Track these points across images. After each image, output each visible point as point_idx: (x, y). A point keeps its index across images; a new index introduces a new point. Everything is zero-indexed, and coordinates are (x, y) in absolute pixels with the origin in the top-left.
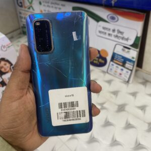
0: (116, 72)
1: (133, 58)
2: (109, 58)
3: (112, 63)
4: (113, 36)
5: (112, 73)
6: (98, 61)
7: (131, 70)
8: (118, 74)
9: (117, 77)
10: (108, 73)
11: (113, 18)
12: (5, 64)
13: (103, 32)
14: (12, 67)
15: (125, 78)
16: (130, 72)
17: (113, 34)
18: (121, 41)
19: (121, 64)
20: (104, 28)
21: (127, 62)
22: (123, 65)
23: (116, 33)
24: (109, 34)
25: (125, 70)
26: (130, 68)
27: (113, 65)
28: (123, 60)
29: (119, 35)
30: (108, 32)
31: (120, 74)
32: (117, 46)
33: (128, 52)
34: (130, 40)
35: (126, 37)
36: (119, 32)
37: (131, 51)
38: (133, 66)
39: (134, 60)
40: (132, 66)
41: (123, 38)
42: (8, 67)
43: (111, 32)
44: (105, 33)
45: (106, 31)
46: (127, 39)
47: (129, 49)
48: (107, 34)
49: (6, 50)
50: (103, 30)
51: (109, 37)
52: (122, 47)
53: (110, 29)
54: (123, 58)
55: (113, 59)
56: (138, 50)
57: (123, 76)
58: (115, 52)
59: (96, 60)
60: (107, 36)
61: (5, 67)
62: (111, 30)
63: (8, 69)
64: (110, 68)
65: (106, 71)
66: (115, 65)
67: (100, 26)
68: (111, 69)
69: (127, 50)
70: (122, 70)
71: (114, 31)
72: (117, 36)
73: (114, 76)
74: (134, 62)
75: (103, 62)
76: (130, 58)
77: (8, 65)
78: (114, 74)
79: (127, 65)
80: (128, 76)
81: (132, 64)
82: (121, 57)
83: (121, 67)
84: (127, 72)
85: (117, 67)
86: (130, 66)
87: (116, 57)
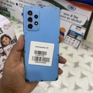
0: (70, 42)
1: (83, 34)
2: (66, 33)
4: (70, 19)
5: (67, 43)
7: (80, 41)
8: (71, 43)
9: (70, 45)
10: (64, 42)
11: (72, 8)
12: (6, 39)
13: (64, 16)
14: (10, 41)
15: (76, 45)
16: (79, 42)
17: (71, 18)
18: (76, 23)
19: (74, 37)
21: (78, 36)
22: (76, 38)
23: (73, 18)
24: (68, 18)
25: (76, 41)
26: (80, 40)
27: (68, 37)
28: (75, 35)
29: (75, 19)
30: (67, 16)
31: (73, 43)
32: (73, 26)
33: (80, 30)
34: (82, 22)
35: (80, 21)
36: (75, 17)
40: (81, 39)
41: (77, 21)
42: (8, 41)
43: (69, 17)
44: (65, 17)
45: (66, 16)
46: (80, 22)
47: (81, 28)
48: (66, 18)
49: (8, 28)
51: (68, 20)
52: (76, 27)
53: (69, 15)
54: (76, 33)
55: (68, 34)
57: (74, 44)
58: (71, 29)
61: (6, 41)
63: (8, 43)
67: (62, 12)
68: (67, 40)
69: (79, 29)
70: (74, 41)
71: (71, 16)
72: (73, 20)
76: (81, 34)
77: (8, 39)
78: (68, 43)
79: (78, 38)
80: (78, 45)
81: (82, 37)
82: (74, 33)
83: (73, 39)
84: (78, 42)
85: (71, 39)
86: (80, 38)
87: (71, 33)
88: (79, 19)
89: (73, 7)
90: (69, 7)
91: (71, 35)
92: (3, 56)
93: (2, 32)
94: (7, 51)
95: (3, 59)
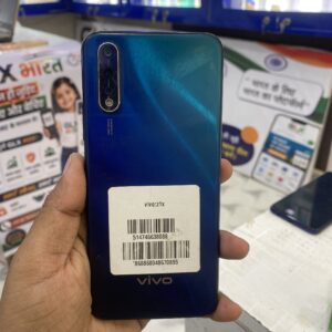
0: (271, 174)
1: (311, 143)
2: (258, 146)
3: (264, 155)
4: (272, 98)
5: (262, 179)
6: (235, 152)
7: (305, 170)
8: (275, 179)
9: (273, 188)
10: (252, 178)
11: (276, 63)
12: (68, 92)
13: (252, 92)
15: (290, 187)
16: (301, 173)
17: (274, 94)
18: (288, 107)
19: (284, 157)
20: (256, 83)
21: (298, 152)
23: (279, 92)
24: (266, 96)
25: (291, 170)
26: (301, 165)
27: (265, 160)
28: (288, 148)
29: (286, 96)
30: (262, 90)
31: (280, 180)
32: (281, 119)
33: (302, 130)
34: (308, 105)
36: (286, 89)
37: (308, 128)
38: (310, 160)
39: (312, 147)
40: (306, 161)
41: (293, 102)
42: (71, 99)
43: (269, 91)
44: (257, 93)
45: (259, 89)
46: (301, 105)
47: (303, 123)
48: (261, 95)
50: (253, 87)
51: (265, 102)
52: (289, 121)
53: (267, 85)
54: (290, 143)
55: (267, 147)
56: (322, 126)
57: (285, 183)
58: (275, 130)
59: (230, 151)
60: (260, 99)
61: (66, 97)
62: (270, 87)
64: (259, 166)
65: (249, 174)
66: (271, 160)
67: (247, 79)
68: (261, 170)
69: (298, 126)
70: (285, 169)
71: (275, 87)
72: (280, 99)
73: (266, 185)
74: (311, 151)
75: (245, 153)
76: (305, 143)
78: (267, 180)
79: (297, 159)
80: (296, 184)
81: (308, 156)
82: (285, 142)
83: (282, 164)
84: (296, 174)
85: (275, 164)
86: (303, 160)
87: (275, 142)
88: (298, 97)
89: (280, 58)
90: (268, 61)
91: (274, 149)
92: (51, 138)
93: (61, 69)
94: (64, 130)
95: (49, 149)
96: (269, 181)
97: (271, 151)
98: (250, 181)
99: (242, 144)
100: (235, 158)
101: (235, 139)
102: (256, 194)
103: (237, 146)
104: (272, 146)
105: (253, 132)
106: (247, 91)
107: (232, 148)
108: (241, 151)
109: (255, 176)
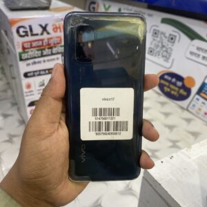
0: (200, 109)
2: (194, 90)
3: (197, 96)
5: (194, 111)
6: (178, 92)
8: (202, 113)
10: (187, 110)
13: (195, 54)
20: (198, 49)
24: (204, 58)
27: (198, 99)
30: (202, 54)
31: (206, 114)
44: (199, 55)
45: (200, 53)
48: (201, 57)
51: (204, 62)
55: (199, 92)
59: (174, 90)
60: (200, 60)
64: (193, 103)
65: (185, 107)
66: (202, 100)
67: (193, 46)
68: (194, 106)
73: (197, 116)
75: (185, 93)
85: (204, 103)
87: (206, 89)
91: (204, 93)
96: (198, 113)
97: (202, 94)
98: (186, 112)
99: (184, 87)
100: (178, 95)
101: (179, 84)
102: (188, 121)
103: (180, 88)
104: (203, 91)
105: (192, 81)
106: (192, 53)
107: (177, 89)
108: (182, 92)
109: (189, 109)
